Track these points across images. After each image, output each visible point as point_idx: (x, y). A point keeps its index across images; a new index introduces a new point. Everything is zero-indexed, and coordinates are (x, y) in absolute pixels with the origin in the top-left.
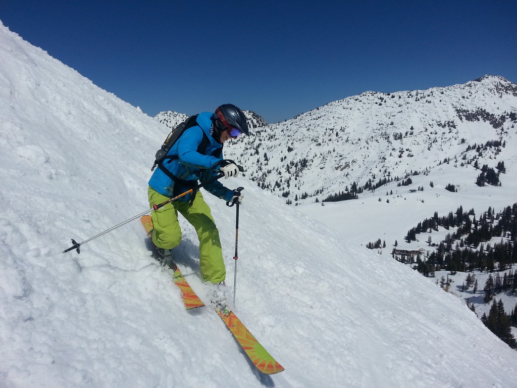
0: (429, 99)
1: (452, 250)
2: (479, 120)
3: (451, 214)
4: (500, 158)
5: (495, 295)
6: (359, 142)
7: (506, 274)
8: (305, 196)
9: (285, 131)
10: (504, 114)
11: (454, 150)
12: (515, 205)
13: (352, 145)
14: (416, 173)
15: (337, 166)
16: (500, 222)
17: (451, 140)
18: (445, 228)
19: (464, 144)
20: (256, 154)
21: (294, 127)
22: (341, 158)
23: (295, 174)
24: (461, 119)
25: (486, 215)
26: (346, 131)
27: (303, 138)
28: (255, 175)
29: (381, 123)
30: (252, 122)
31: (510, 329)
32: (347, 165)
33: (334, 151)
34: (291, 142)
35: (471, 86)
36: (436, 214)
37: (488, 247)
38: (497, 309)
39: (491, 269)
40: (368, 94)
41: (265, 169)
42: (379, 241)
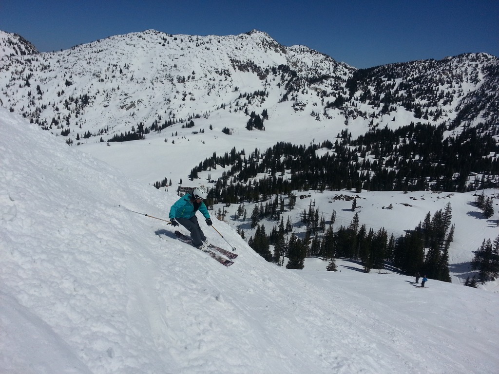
0: (208, 45)
1: (227, 185)
2: (248, 71)
3: (226, 154)
4: (265, 106)
5: (259, 221)
6: (144, 81)
7: (267, 203)
8: (88, 136)
9: (61, 62)
10: (268, 68)
11: (229, 96)
12: (274, 146)
13: (137, 84)
14: (198, 117)
15: (122, 105)
16: (264, 161)
17: (226, 87)
18: (222, 166)
19: (237, 92)
20: (27, 86)
21: (72, 59)
22: (126, 97)
23: (75, 111)
24: (235, 69)
25: (253, 155)
26: (131, 68)
27: (83, 72)
28: (27, 110)
29: (165, 64)
30: (20, 48)
31: (269, 247)
32: (133, 105)
33: (118, 88)
34: (68, 75)
35: (242, 39)
36: (214, 154)
37: (255, 181)
38: (261, 232)
39: (257, 200)
40: (151, 33)
41: (39, 104)
42: (166, 180)
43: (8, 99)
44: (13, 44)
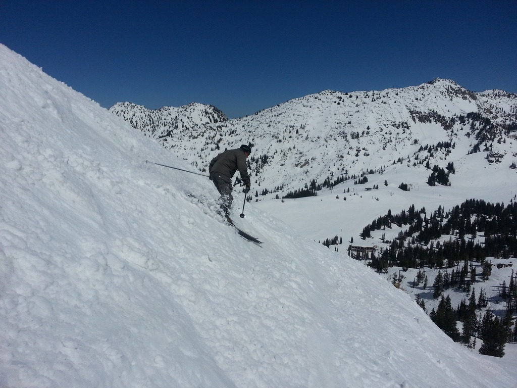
0: (384, 99)
1: (404, 247)
2: (430, 122)
3: (403, 212)
4: (450, 158)
5: (443, 291)
6: (318, 140)
7: (453, 270)
8: (265, 193)
9: (246, 127)
10: (454, 117)
11: (408, 150)
12: (463, 204)
13: (312, 143)
14: (371, 172)
15: (297, 163)
16: (449, 221)
17: (404, 140)
18: (398, 225)
19: (417, 145)
20: (217, 149)
21: (255, 123)
22: (301, 155)
23: (256, 170)
24: (414, 120)
25: (436, 213)
26: (306, 129)
27: (264, 134)
29: (339, 122)
30: (213, 117)
31: (456, 323)
32: (307, 163)
33: (294, 148)
34: (252, 138)
35: (424, 89)
36: (390, 212)
37: (438, 244)
38: (445, 304)
39: (440, 266)
40: (327, 93)
42: (336, 238)
43: (201, 160)
44: (208, 114)
